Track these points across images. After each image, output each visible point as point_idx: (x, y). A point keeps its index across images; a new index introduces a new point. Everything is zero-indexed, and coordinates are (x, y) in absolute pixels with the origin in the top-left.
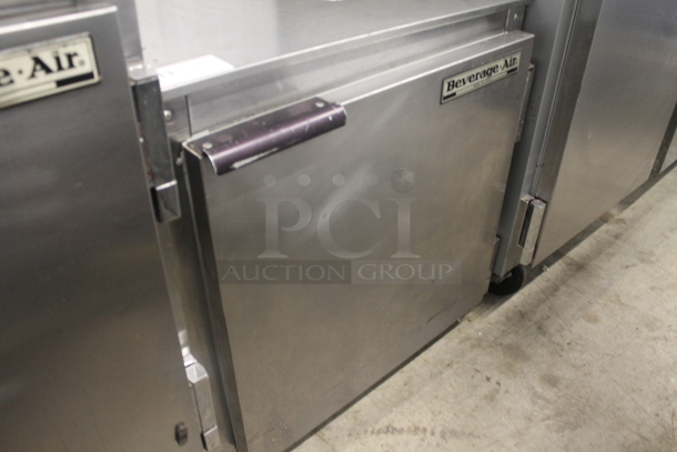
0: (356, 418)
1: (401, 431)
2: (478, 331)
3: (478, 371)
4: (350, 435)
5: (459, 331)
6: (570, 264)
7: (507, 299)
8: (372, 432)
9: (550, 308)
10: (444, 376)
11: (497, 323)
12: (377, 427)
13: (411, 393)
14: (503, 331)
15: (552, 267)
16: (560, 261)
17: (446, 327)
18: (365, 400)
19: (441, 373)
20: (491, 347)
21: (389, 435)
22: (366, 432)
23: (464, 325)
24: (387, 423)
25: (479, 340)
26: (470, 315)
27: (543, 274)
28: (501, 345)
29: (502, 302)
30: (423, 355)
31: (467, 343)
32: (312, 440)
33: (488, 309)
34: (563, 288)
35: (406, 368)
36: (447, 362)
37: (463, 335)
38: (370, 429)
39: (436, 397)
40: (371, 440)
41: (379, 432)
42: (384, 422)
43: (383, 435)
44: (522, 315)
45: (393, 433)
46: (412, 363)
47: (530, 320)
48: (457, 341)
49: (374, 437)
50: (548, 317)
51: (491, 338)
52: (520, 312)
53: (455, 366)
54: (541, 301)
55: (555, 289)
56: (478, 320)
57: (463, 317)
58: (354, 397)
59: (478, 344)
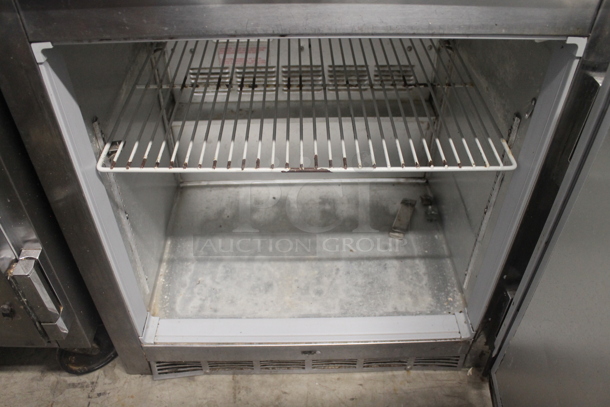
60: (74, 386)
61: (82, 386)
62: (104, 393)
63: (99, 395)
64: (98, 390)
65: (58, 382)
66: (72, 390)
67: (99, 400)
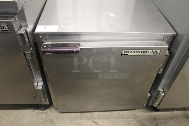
0: (92, 115)
1: (98, 125)
2: (139, 115)
3: (129, 124)
4: (87, 118)
5: (134, 112)
6: (185, 114)
7: (155, 112)
8: (92, 121)
9: (165, 122)
10: (120, 120)
11: (146, 116)
12: (94, 120)
13: (108, 118)
14: (146, 119)
15: (178, 112)
16: (183, 111)
17: (131, 109)
18: (97, 113)
19: (120, 119)
20: (138, 121)
21: (95, 124)
22: (91, 120)
23: (136, 111)
24: (97, 121)
25: (137, 117)
26: (141, 109)
27: (173, 112)
28: (141, 122)
29: (153, 112)
30: (119, 112)
31: (133, 116)
32: (79, 114)
33: (147, 111)
34: (175, 119)
35: (113, 112)
36: (124, 117)
37: (134, 113)
38: (92, 120)
39: (113, 123)
40: (90, 122)
41: (94, 122)
42: (96, 120)
43: (94, 123)
44: (155, 119)
45: (96, 124)
46: (115, 112)
47: (156, 121)
48: (131, 114)
49: (92, 122)
50: (162, 124)
51: (140, 119)
52: (156, 117)
53: (124, 119)
54: (165, 119)
55: (173, 118)
56: (142, 112)
57: (139, 109)
58: (96, 111)
59: (136, 118)
60: (42, 113)
61: (44, 113)
62: (50, 115)
63: (49, 115)
64: (48, 114)
65: (38, 112)
66: (42, 114)
67: (49, 116)
